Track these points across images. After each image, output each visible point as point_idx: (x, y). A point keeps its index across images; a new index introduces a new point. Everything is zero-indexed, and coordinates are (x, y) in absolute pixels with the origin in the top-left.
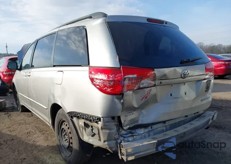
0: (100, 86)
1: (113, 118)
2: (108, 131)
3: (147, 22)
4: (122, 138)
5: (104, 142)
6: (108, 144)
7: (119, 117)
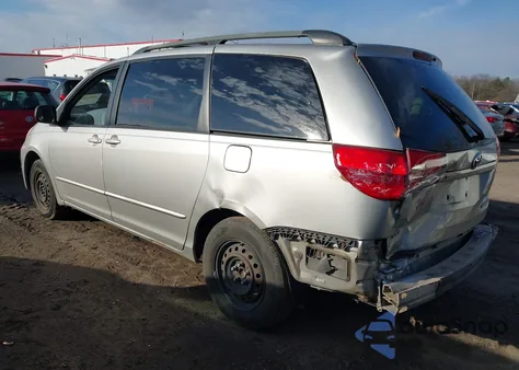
0: (364, 184)
1: (377, 241)
2: (366, 264)
3: (413, 58)
4: (382, 276)
5: (358, 282)
6: (364, 287)
7: (385, 241)
